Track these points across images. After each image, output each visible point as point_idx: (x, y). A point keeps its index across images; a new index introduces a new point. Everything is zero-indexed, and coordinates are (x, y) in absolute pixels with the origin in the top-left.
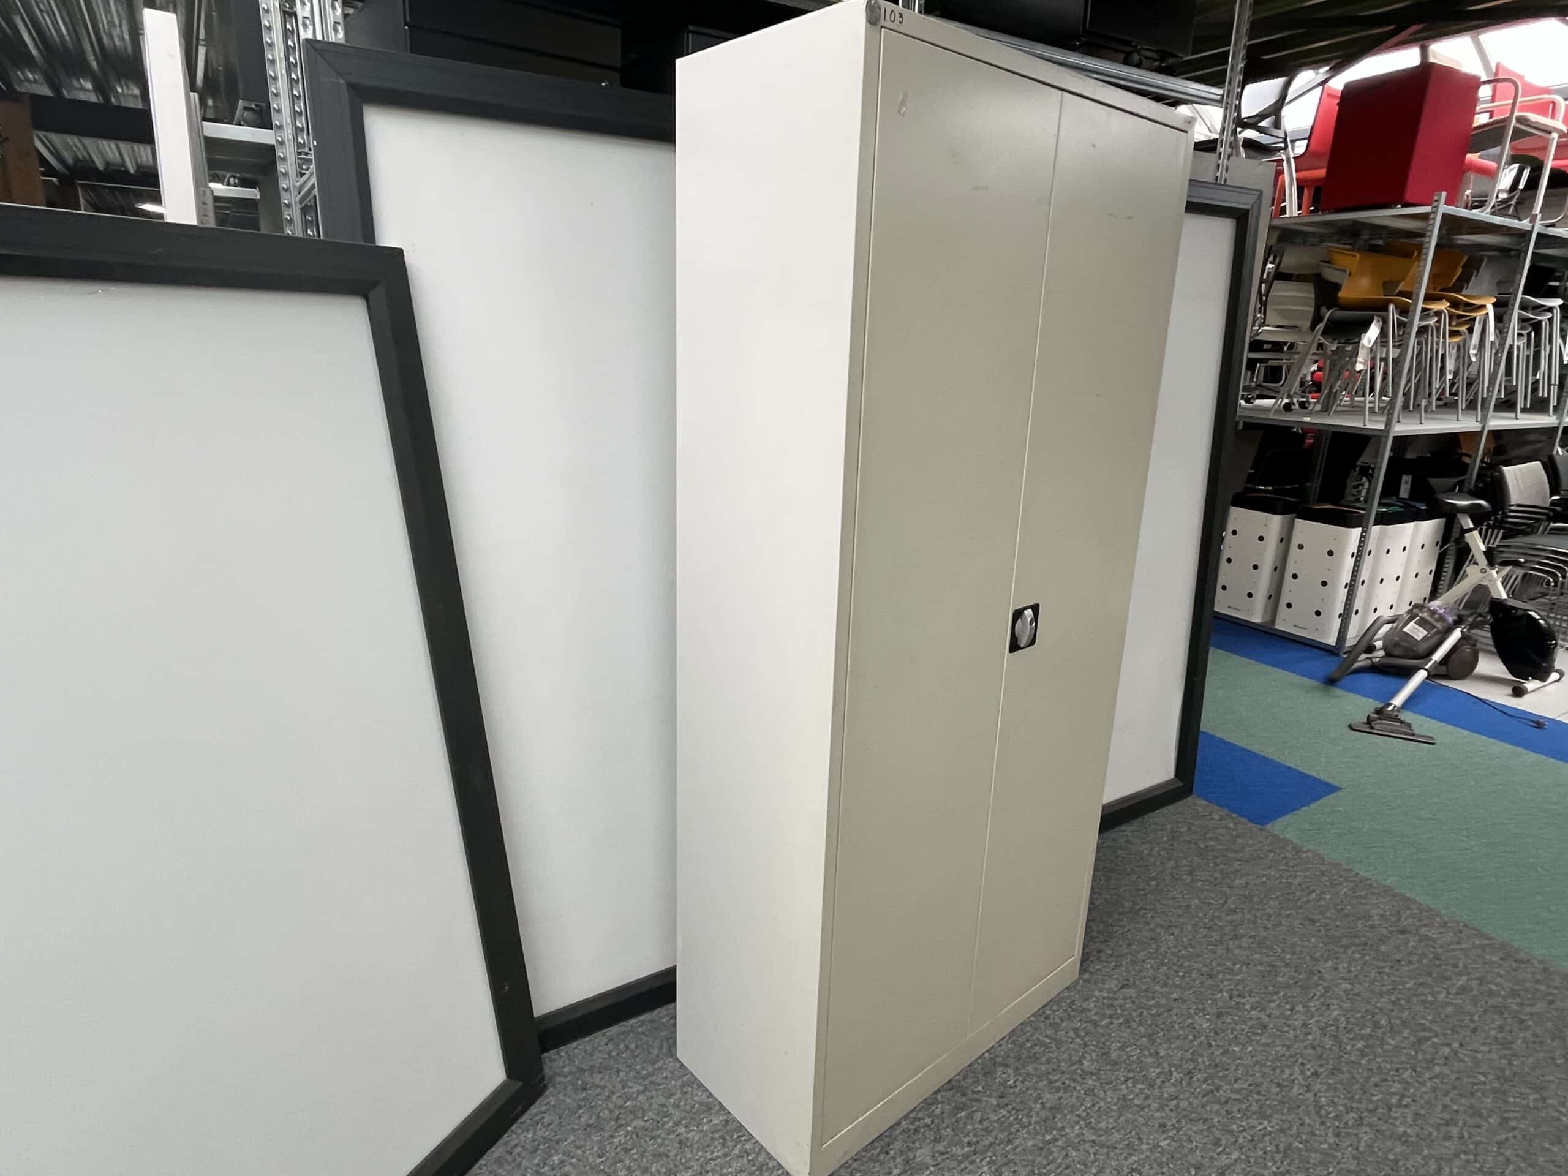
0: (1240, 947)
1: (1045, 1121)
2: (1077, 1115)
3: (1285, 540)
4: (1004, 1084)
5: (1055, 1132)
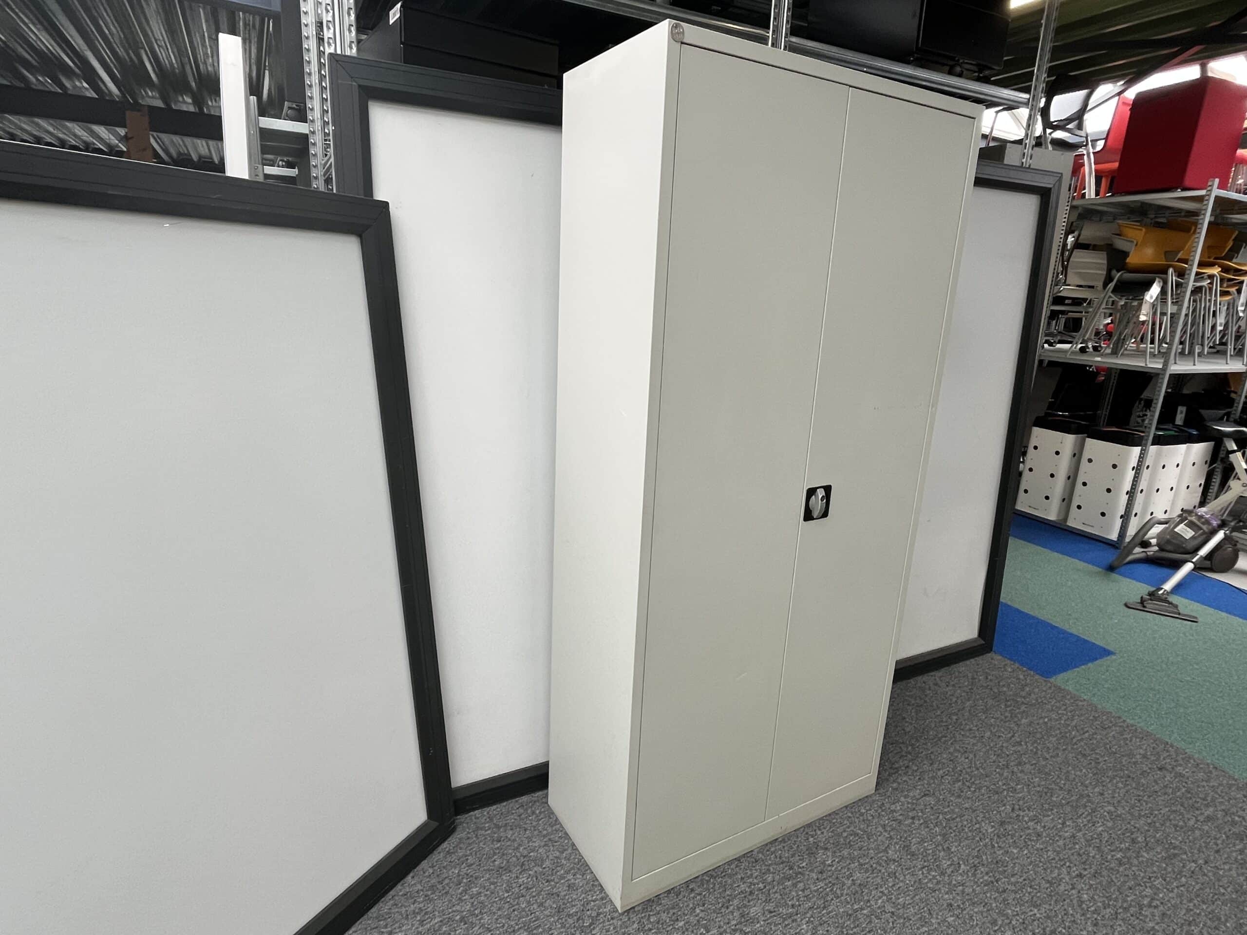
0: (1022, 771)
1: (854, 894)
2: (880, 892)
3: (1077, 456)
4: (823, 863)
5: (862, 903)
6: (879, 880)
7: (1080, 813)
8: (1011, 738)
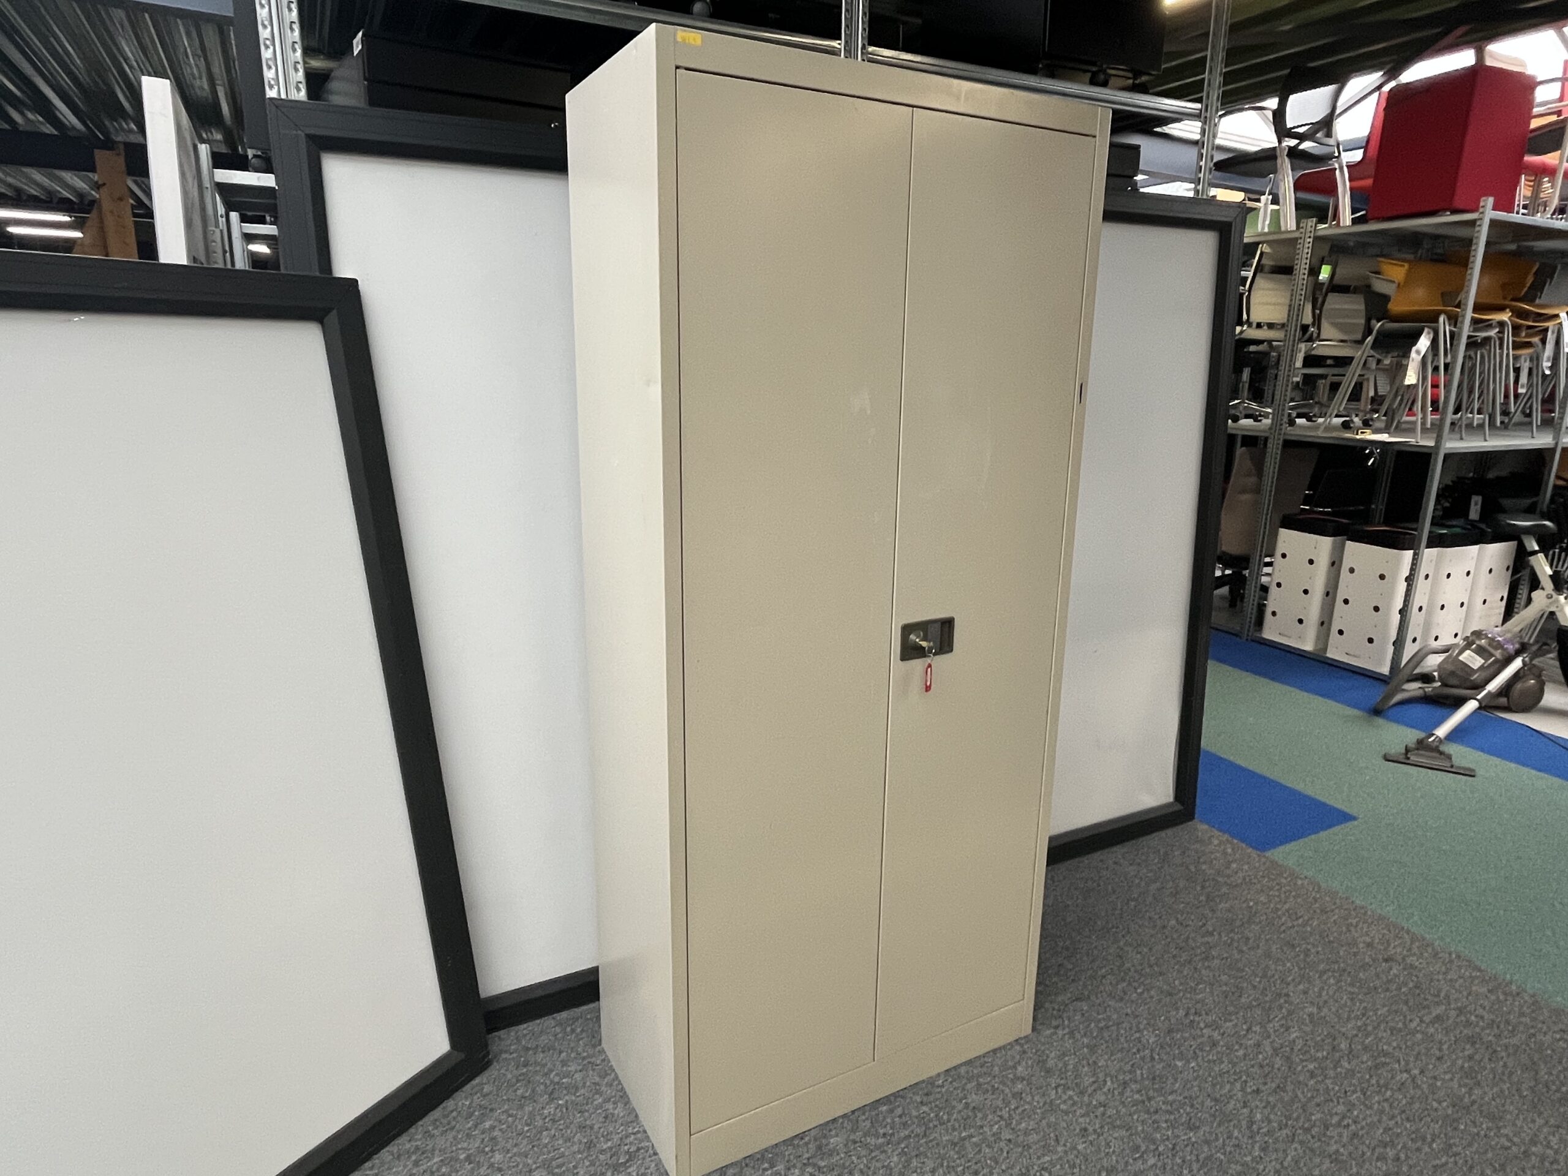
3: (1335, 564)
6: (999, 1103)
7: (1272, 1017)
8: (1202, 927)
